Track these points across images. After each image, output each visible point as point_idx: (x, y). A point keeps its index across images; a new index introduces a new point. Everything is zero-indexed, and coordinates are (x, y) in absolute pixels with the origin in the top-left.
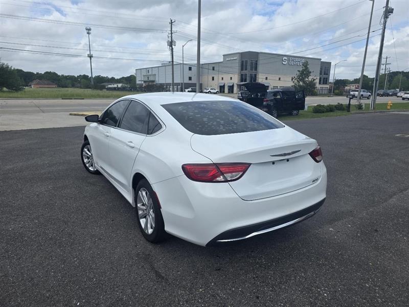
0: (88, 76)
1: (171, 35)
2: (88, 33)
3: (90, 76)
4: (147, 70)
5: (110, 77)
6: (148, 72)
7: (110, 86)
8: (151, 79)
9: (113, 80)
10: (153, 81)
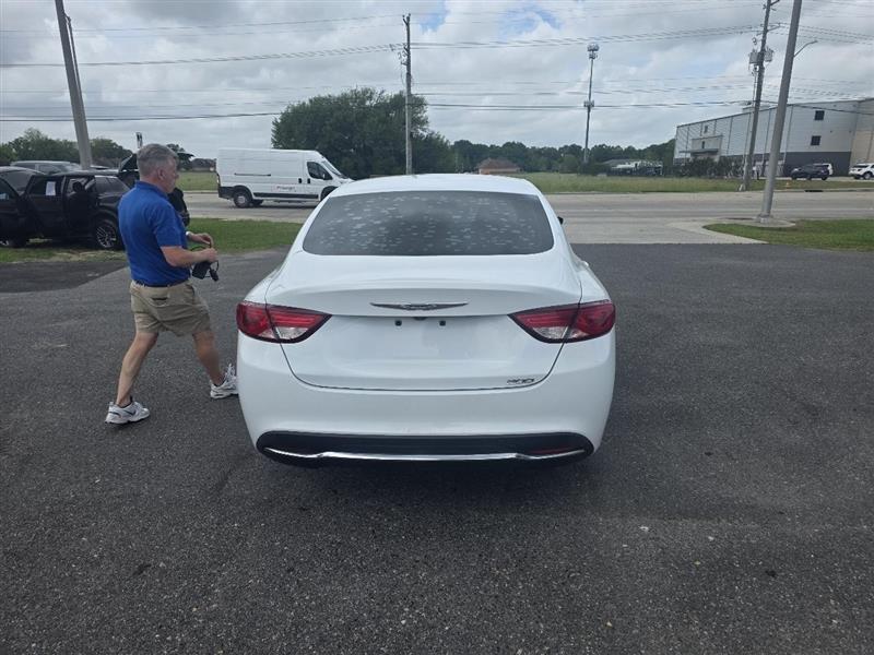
0: (580, 147)
1: (765, 36)
2: (592, 57)
3: (584, 147)
4: (704, 125)
5: (624, 147)
6: (706, 131)
7: (620, 166)
8: (710, 146)
9: (630, 153)
10: (714, 152)
